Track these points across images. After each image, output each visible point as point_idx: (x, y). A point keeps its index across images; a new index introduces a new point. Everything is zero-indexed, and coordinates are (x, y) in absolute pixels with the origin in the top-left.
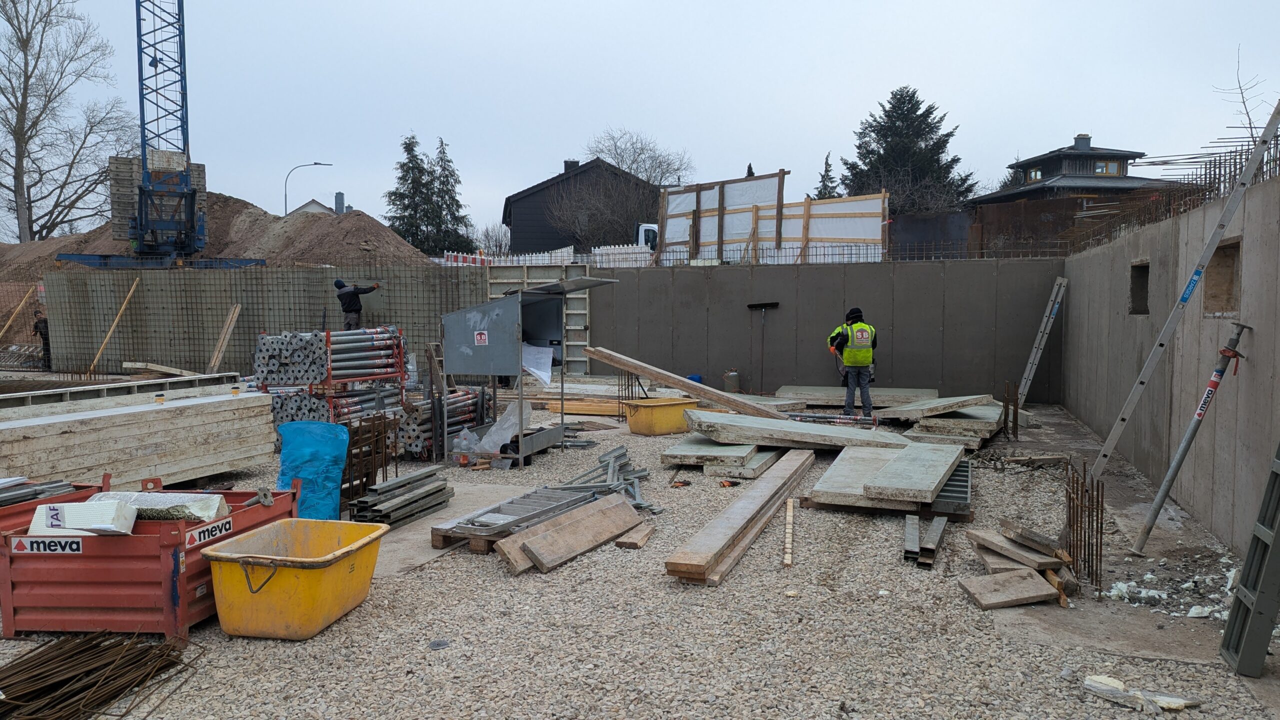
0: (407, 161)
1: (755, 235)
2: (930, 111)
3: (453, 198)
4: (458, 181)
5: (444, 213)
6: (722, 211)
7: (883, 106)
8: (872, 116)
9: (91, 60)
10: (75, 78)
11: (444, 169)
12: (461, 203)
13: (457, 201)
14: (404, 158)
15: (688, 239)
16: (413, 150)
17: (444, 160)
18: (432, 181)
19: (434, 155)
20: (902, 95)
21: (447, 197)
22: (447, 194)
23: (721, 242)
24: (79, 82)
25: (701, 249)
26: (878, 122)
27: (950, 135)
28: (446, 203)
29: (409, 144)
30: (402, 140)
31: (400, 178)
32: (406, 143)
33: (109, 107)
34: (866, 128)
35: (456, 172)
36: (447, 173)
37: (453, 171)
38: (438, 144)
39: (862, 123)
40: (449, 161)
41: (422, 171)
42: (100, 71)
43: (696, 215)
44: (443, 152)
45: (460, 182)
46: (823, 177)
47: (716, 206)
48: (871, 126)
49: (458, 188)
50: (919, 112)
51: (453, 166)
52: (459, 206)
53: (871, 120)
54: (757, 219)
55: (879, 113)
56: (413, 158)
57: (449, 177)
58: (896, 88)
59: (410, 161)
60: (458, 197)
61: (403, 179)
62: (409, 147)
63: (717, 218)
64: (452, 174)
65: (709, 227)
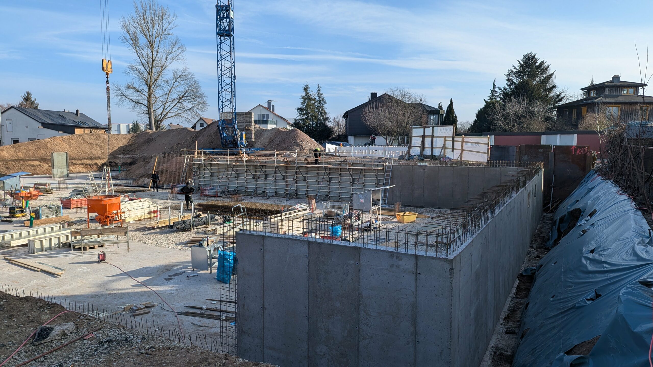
0: (305, 95)
1: (444, 147)
2: (542, 63)
3: (323, 110)
4: (325, 103)
5: (319, 116)
6: (433, 136)
7: (519, 62)
8: (513, 66)
9: (178, 53)
10: (171, 60)
11: (319, 97)
12: (326, 112)
13: (325, 111)
14: (304, 94)
15: (420, 145)
16: (307, 90)
17: (319, 93)
18: (314, 103)
19: (315, 91)
20: (528, 57)
21: (321, 109)
22: (321, 108)
23: (432, 148)
24: (173, 62)
25: (425, 149)
26: (517, 69)
27: (552, 74)
28: (320, 112)
29: (306, 88)
30: (303, 86)
31: (302, 103)
32: (304, 88)
33: (183, 71)
34: (511, 72)
35: (325, 99)
36: (321, 99)
37: (323, 98)
38: (318, 87)
39: (509, 70)
40: (322, 94)
41: (310, 99)
42: (181, 58)
43: (423, 137)
44: (319, 90)
45: (326, 103)
46: (492, 91)
47: (431, 134)
48: (513, 71)
49: (325, 106)
50: (537, 64)
51: (324, 96)
52: (325, 113)
53: (513, 69)
54: (445, 140)
55: (517, 66)
56: (307, 94)
57: (321, 101)
58: (525, 54)
59: (306, 95)
60: (325, 110)
61: (303, 103)
62: (306, 89)
63: (431, 138)
64: (323, 100)
65: (428, 141)
